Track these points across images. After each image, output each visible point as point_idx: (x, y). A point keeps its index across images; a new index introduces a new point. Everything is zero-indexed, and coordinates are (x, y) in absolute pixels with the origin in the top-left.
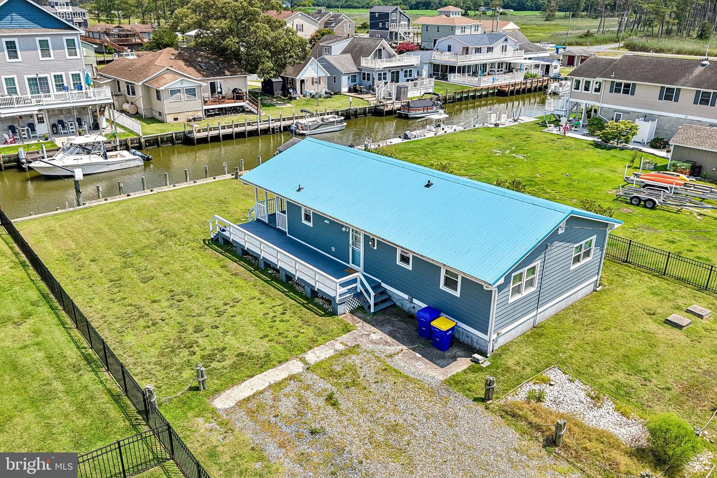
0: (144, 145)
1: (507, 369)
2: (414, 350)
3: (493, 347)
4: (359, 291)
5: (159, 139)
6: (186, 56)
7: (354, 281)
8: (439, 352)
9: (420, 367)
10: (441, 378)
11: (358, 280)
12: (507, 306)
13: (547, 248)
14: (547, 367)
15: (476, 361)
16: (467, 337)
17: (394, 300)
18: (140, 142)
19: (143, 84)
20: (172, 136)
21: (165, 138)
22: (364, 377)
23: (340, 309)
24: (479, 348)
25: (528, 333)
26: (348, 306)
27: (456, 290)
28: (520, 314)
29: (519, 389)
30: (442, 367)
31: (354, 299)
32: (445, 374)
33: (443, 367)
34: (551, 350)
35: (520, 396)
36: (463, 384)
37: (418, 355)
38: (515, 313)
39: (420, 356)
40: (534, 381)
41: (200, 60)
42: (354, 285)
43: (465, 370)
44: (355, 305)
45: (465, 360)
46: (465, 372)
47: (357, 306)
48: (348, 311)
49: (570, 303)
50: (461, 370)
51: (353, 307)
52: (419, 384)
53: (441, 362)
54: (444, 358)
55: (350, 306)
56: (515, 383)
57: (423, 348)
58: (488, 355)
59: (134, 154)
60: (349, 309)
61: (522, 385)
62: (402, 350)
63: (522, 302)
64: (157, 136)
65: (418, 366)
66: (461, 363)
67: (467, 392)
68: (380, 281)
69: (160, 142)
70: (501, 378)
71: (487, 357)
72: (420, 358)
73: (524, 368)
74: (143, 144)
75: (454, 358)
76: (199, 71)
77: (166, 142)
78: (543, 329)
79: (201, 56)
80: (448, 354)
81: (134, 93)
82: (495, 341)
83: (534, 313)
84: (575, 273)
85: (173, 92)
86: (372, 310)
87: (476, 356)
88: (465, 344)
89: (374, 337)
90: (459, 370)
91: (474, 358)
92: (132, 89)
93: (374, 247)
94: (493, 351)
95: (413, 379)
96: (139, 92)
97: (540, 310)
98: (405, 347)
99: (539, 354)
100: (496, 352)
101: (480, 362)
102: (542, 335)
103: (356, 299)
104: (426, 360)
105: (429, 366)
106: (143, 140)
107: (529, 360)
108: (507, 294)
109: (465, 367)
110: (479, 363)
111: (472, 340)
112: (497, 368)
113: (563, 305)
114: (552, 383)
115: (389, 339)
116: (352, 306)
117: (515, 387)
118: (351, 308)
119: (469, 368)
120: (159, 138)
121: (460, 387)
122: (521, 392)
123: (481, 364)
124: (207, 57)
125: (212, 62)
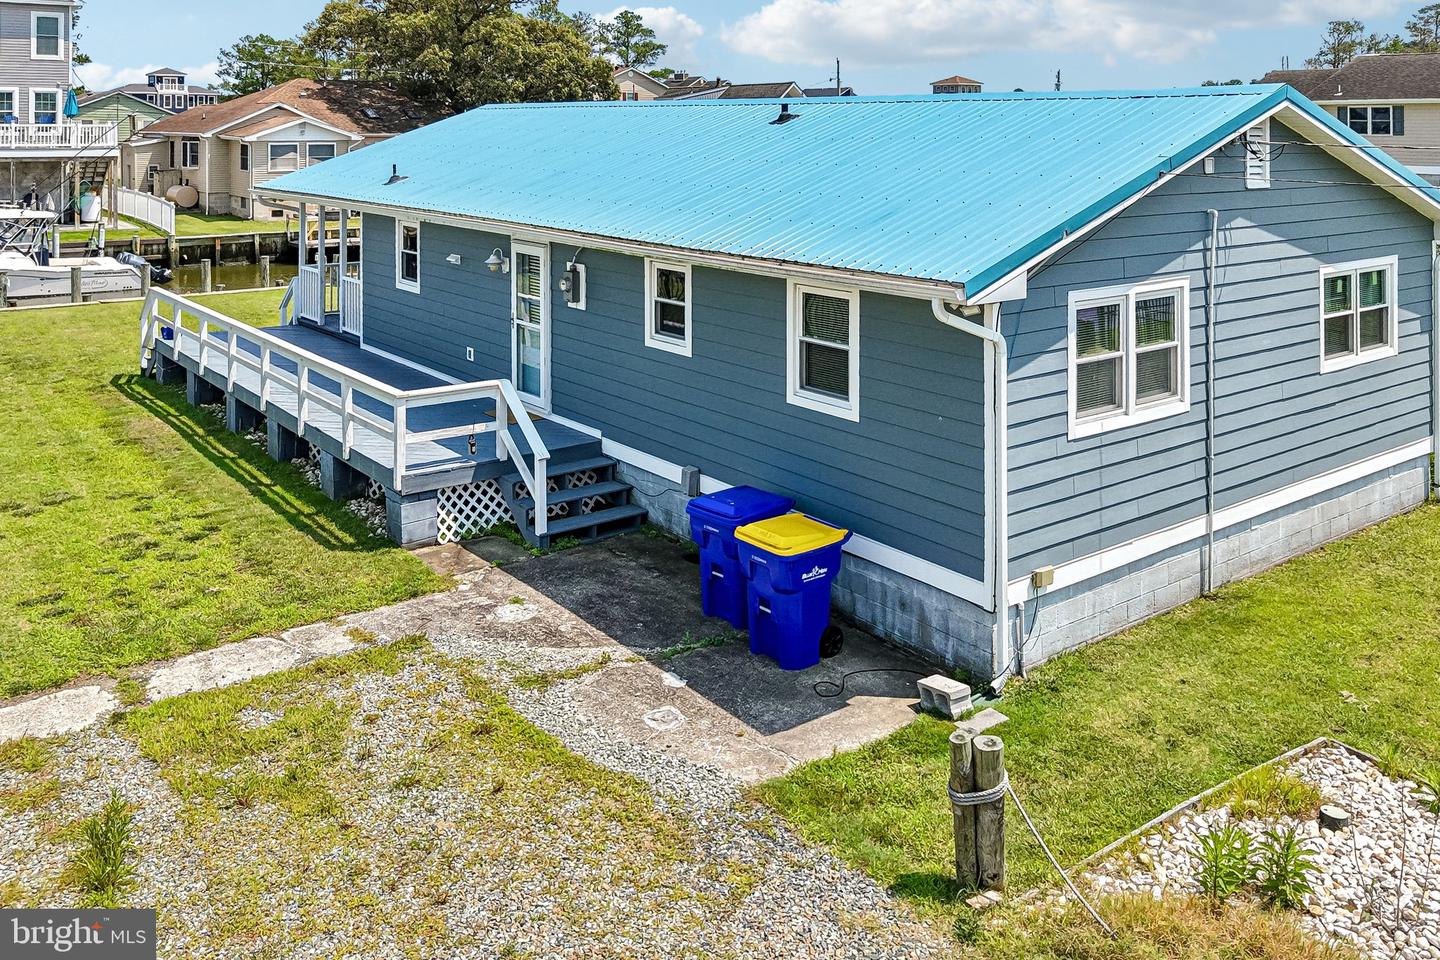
0: (175, 257)
1: (1090, 747)
2: (660, 662)
3: (1019, 647)
4: (501, 456)
5: (218, 248)
6: (336, 94)
7: (483, 409)
8: (774, 672)
9: (663, 727)
10: (751, 776)
11: (500, 412)
12: (1062, 446)
13: (1207, 231)
14: (1290, 743)
15: (937, 708)
16: (903, 606)
17: (644, 501)
18: (167, 251)
19: (216, 136)
20: (253, 243)
21: (234, 247)
22: (362, 758)
23: (414, 519)
24: (956, 655)
25: (1180, 615)
26: (455, 513)
27: (842, 391)
28: (1131, 511)
29: (1156, 839)
30: (769, 729)
31: (478, 487)
32: (771, 760)
33: (773, 732)
34: (1298, 678)
35: (1161, 872)
36: (856, 804)
37: (671, 680)
38: (1110, 497)
39: (682, 684)
40: (1232, 801)
41: (367, 102)
42: (479, 428)
43: (880, 743)
44: (487, 514)
45: (884, 706)
46: (876, 752)
47: (494, 520)
48: (450, 535)
49: (1342, 525)
50: (856, 746)
51: (475, 523)
52: (619, 798)
53: (768, 709)
54: (789, 694)
55: (461, 518)
56: (1132, 810)
57: (705, 657)
58: (995, 684)
59: (125, 261)
60: (455, 526)
61: (1171, 821)
62: (606, 660)
63: (1130, 450)
64: (214, 239)
65: (652, 724)
66: (865, 718)
67: (867, 844)
68: (596, 433)
69: (218, 255)
70: (1058, 786)
71: (990, 694)
72: (674, 691)
73: (1173, 745)
74: (173, 257)
75: (837, 697)
76: (357, 121)
77: (235, 257)
78: (1246, 603)
79: (372, 96)
80: (812, 678)
81: (195, 161)
82: (1025, 616)
83: (1196, 528)
84: (1345, 392)
85: (278, 151)
86: (541, 528)
87: (937, 682)
88: (895, 647)
89: (507, 614)
90: (849, 745)
91: (928, 691)
92: (192, 151)
93: (576, 299)
94: (1019, 673)
95: (602, 772)
96: (206, 154)
97: (1222, 519)
98: (620, 653)
99: (1240, 689)
100: (1037, 676)
101: (955, 710)
102: (1247, 621)
103: (484, 486)
104: (701, 701)
105: (705, 723)
106: (174, 246)
107: (1192, 711)
108: (1051, 384)
109: (881, 733)
110: (949, 717)
111: (923, 621)
112: (1039, 739)
113: (1314, 525)
114: (1332, 811)
115: (567, 621)
116: (474, 516)
117: (1133, 827)
118: (468, 524)
119: (899, 739)
120: (218, 242)
121: (833, 817)
122: (1167, 855)
123: (961, 718)
124: (382, 99)
125: (393, 108)
